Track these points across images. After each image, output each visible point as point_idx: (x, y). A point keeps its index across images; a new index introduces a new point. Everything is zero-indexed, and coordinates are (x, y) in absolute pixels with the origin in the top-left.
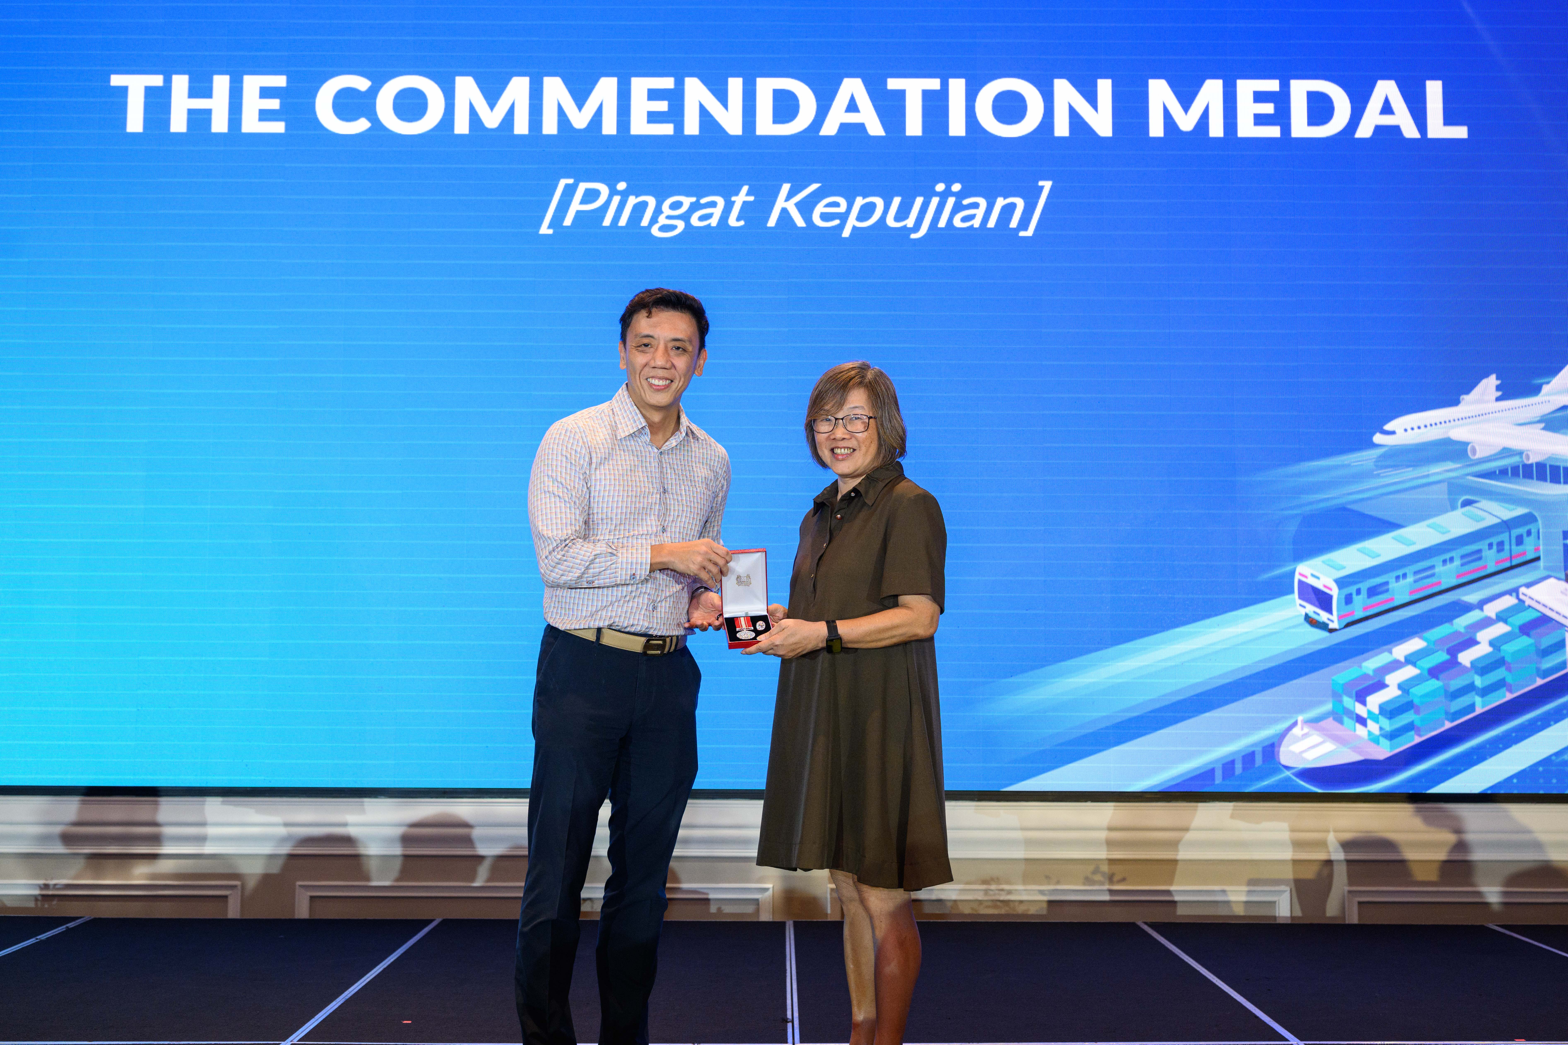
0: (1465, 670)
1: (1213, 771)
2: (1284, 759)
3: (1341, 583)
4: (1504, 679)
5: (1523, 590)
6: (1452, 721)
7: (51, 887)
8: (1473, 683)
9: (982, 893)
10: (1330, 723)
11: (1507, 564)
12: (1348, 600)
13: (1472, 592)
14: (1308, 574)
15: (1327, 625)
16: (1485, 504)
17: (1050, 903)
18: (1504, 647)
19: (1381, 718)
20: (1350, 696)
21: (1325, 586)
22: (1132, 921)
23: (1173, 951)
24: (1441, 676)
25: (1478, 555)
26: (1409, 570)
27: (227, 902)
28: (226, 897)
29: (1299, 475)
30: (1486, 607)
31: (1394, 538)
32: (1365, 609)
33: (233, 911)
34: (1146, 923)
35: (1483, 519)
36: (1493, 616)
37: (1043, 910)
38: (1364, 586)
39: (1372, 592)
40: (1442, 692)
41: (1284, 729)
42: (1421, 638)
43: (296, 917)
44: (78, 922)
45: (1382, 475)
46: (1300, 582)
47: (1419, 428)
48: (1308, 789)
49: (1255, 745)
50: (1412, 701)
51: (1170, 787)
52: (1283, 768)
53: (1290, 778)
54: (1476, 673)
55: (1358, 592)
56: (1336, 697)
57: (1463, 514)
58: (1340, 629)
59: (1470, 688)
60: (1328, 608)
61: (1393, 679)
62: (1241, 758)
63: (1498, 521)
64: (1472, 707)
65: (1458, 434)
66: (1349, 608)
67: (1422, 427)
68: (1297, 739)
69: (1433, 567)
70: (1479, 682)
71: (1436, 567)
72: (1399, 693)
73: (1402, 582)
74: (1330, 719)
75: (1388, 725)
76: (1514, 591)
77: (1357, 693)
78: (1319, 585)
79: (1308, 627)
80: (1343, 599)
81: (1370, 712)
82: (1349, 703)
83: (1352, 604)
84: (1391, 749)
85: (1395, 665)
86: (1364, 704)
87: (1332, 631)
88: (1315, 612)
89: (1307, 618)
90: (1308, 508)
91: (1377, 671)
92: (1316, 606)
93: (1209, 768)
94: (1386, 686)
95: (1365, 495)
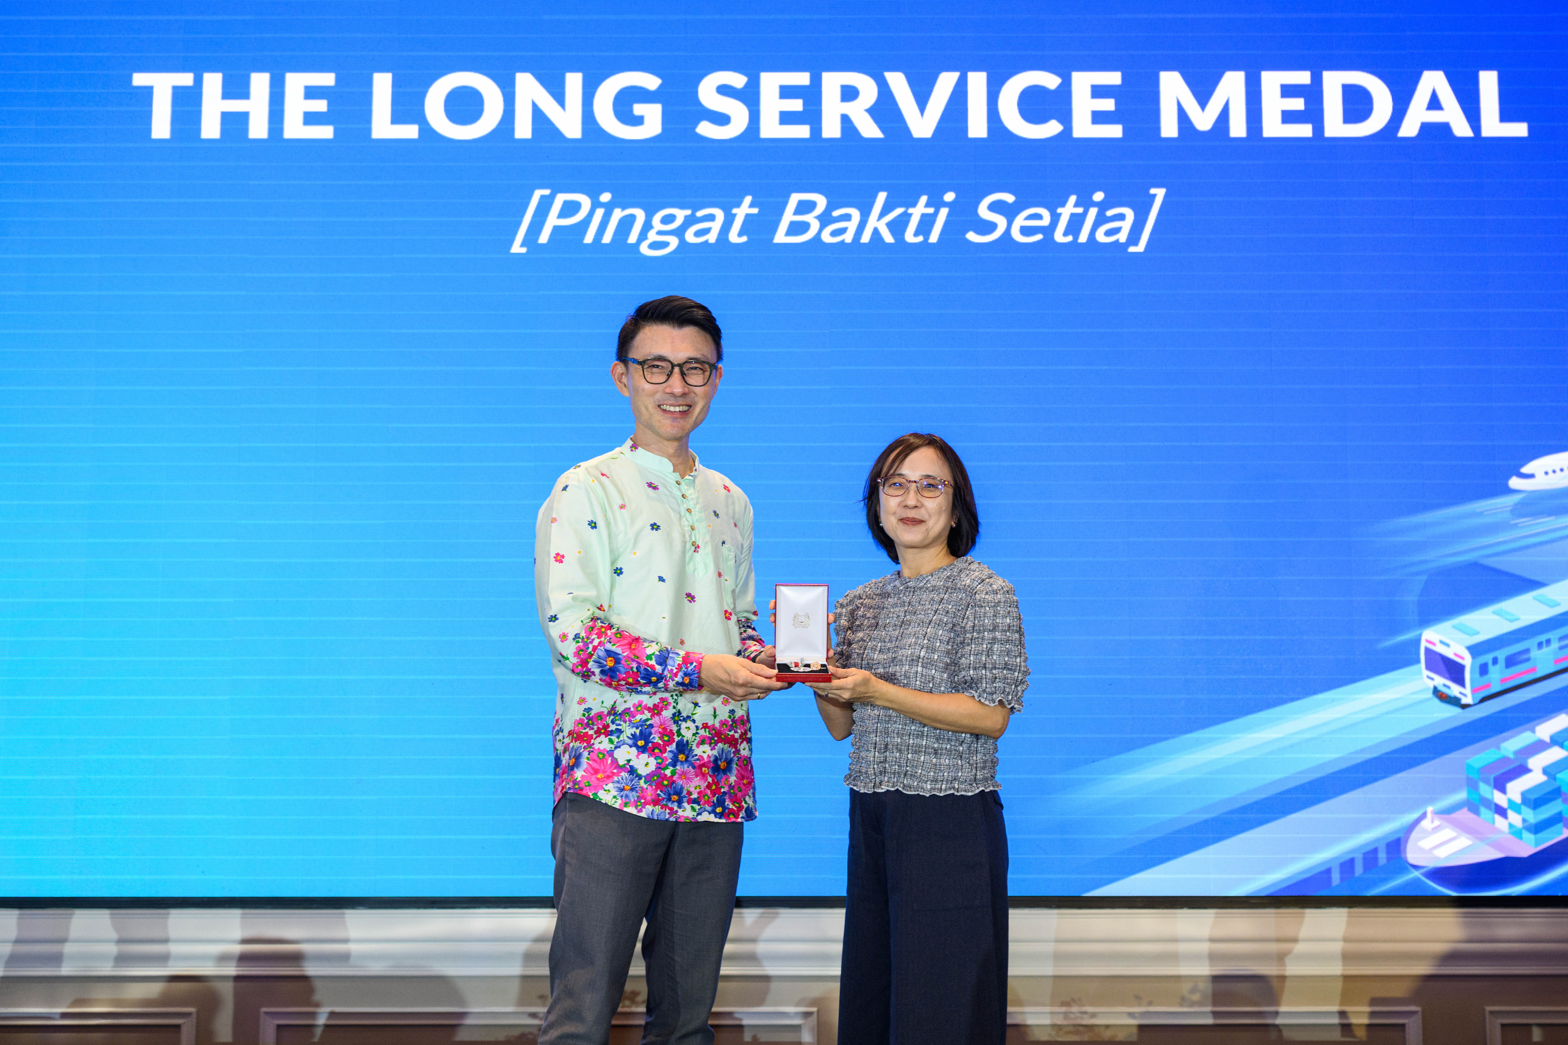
1: (1329, 871)
2: (1412, 857)
3: (1475, 650)
9: (1062, 1016)
10: (1464, 813)
12: (1483, 670)
14: (1436, 641)
15: (1460, 700)
17: (1139, 1025)
19: (1524, 808)
20: (1487, 782)
21: (1456, 655)
26: (1553, 635)
27: (180, 1032)
28: (179, 1026)
29: (1425, 525)
31: (1535, 599)
32: (1503, 681)
37: (1132, 1035)
38: (1502, 654)
39: (1510, 662)
41: (1411, 822)
45: (1519, 525)
46: (1427, 650)
47: (1561, 470)
48: (1440, 891)
49: (1378, 840)
50: (1559, 788)
51: (1280, 890)
52: (1410, 868)
53: (1419, 879)
55: (1495, 661)
56: (1471, 783)
58: (1474, 705)
61: (1537, 762)
62: (1361, 857)
66: (1484, 680)
68: (1427, 834)
72: (1544, 778)
73: (1545, 650)
74: (1465, 810)
75: (1532, 816)
77: (1496, 779)
78: (1449, 653)
79: (1436, 702)
80: (1477, 670)
81: (1510, 802)
82: (1486, 790)
83: (1488, 676)
84: (1537, 845)
85: (1539, 747)
86: (1503, 791)
87: (1465, 707)
88: (1445, 685)
89: (1436, 692)
90: (1434, 564)
91: (1518, 753)
92: (1446, 678)
93: (1324, 867)
94: (1529, 771)
95: (1501, 548)
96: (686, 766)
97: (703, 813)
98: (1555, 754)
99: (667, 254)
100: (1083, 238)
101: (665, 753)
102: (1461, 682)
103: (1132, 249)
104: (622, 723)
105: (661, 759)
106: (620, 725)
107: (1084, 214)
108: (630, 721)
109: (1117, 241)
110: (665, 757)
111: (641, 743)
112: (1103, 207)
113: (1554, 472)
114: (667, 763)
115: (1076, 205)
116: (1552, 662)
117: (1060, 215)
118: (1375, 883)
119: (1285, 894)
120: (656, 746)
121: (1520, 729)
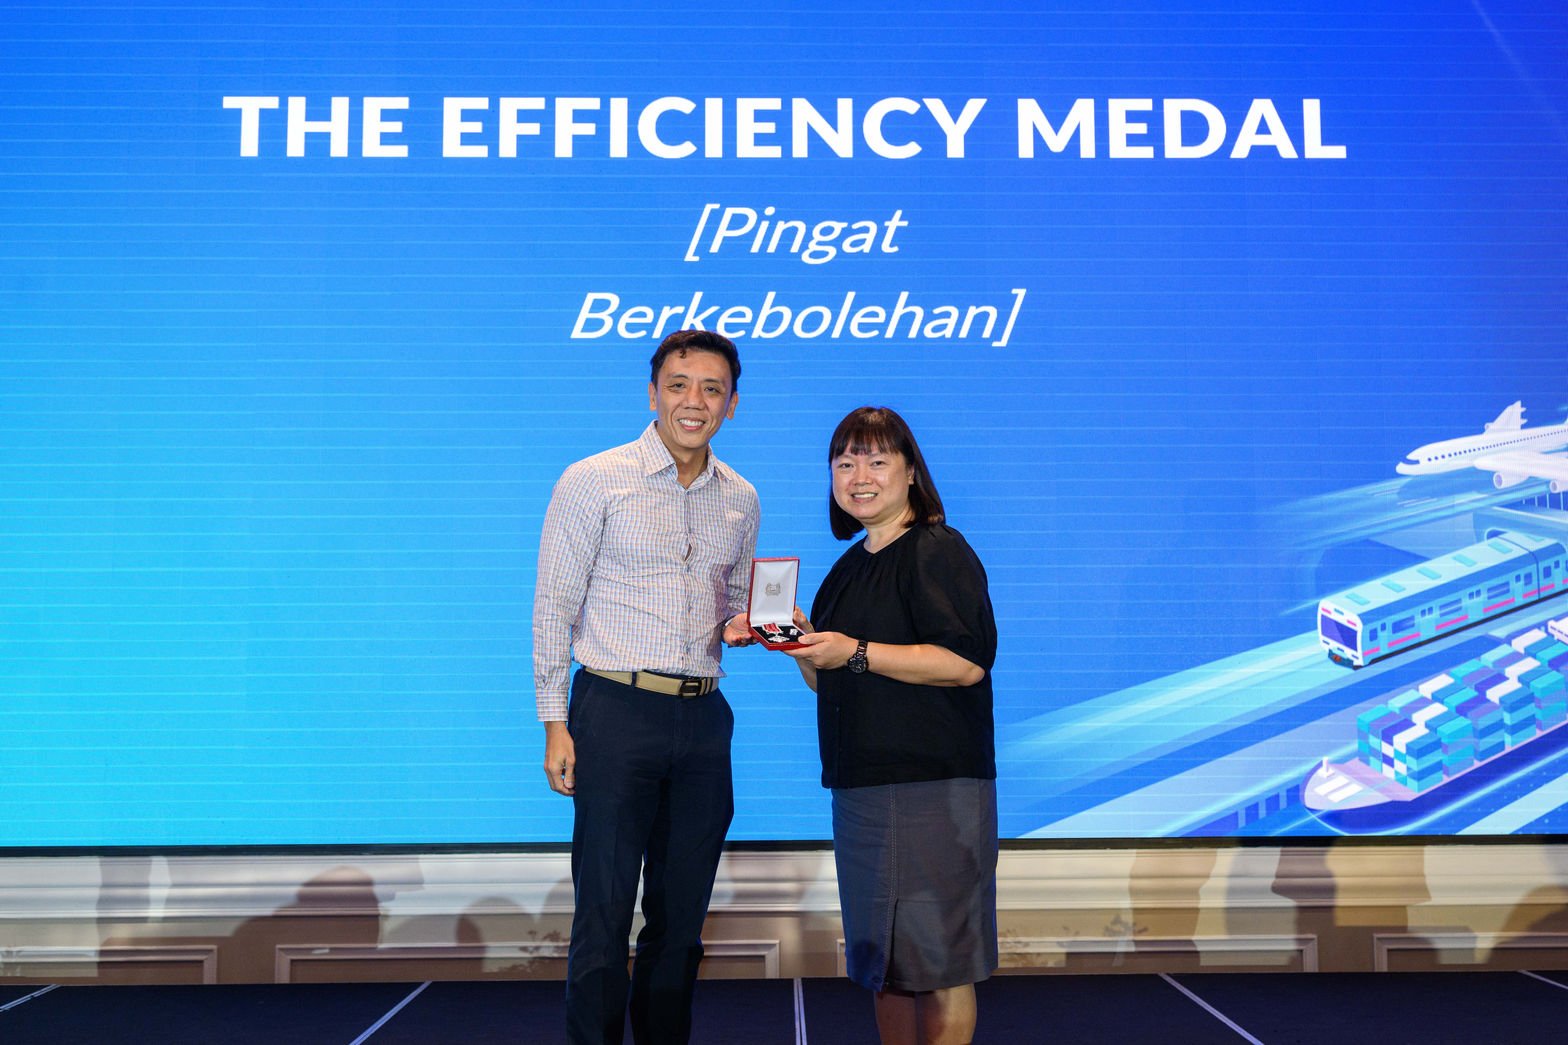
0: (1494, 707)
1: (1236, 815)
2: (1309, 802)
3: (1366, 618)
4: (1534, 716)
5: (1551, 623)
6: (1481, 760)
7: (14, 954)
8: (1502, 720)
10: (1355, 763)
11: (1535, 598)
12: (1373, 635)
13: (1500, 627)
14: (1331, 609)
15: (1352, 662)
16: (1512, 535)
17: (1069, 955)
18: (1533, 683)
19: (1408, 758)
20: (1376, 735)
21: (1349, 622)
22: (1155, 973)
23: (1199, 1003)
24: (1469, 714)
25: (1505, 589)
26: (1435, 604)
27: (202, 967)
28: (201, 962)
29: (1321, 507)
30: (1514, 642)
31: (1419, 571)
32: (1390, 645)
33: (209, 978)
34: (1169, 975)
35: (1510, 551)
36: (1522, 651)
37: (1062, 962)
38: (1389, 621)
39: (1398, 627)
40: (1470, 730)
41: (1309, 771)
42: (1449, 674)
43: (276, 982)
44: (44, 991)
45: (1406, 506)
46: (1324, 618)
47: (1443, 457)
48: (1335, 832)
49: (1280, 787)
50: (1440, 739)
51: (1192, 832)
52: (1308, 811)
53: (1315, 821)
54: (1506, 709)
55: (1383, 627)
56: (1362, 736)
57: (1489, 545)
58: (1365, 666)
59: (1499, 725)
60: (1353, 645)
61: (1420, 718)
62: (1264, 803)
63: (1525, 552)
64: (1501, 745)
65: (1483, 463)
66: (1374, 645)
67: (1447, 456)
68: (1322, 781)
69: (1458, 601)
70: (1508, 719)
71: (1463, 600)
72: (1426, 731)
73: (1428, 617)
74: (1357, 760)
75: (1415, 765)
76: (1542, 625)
77: (1383, 732)
78: (1342, 620)
79: (1331, 663)
80: (1368, 635)
81: (1397, 752)
82: (1375, 742)
83: (1377, 640)
84: (1420, 790)
85: (1423, 703)
86: (1391, 743)
87: (1356, 668)
88: (1339, 649)
89: (1331, 654)
90: (1330, 541)
91: (1403, 709)
92: (1340, 642)
93: (1231, 812)
94: (1413, 724)
95: (1389, 527)
98: (1436, 709)
113: (1436, 458)
116: (1434, 628)
118: (1276, 826)
119: (1197, 835)
121: (1405, 687)
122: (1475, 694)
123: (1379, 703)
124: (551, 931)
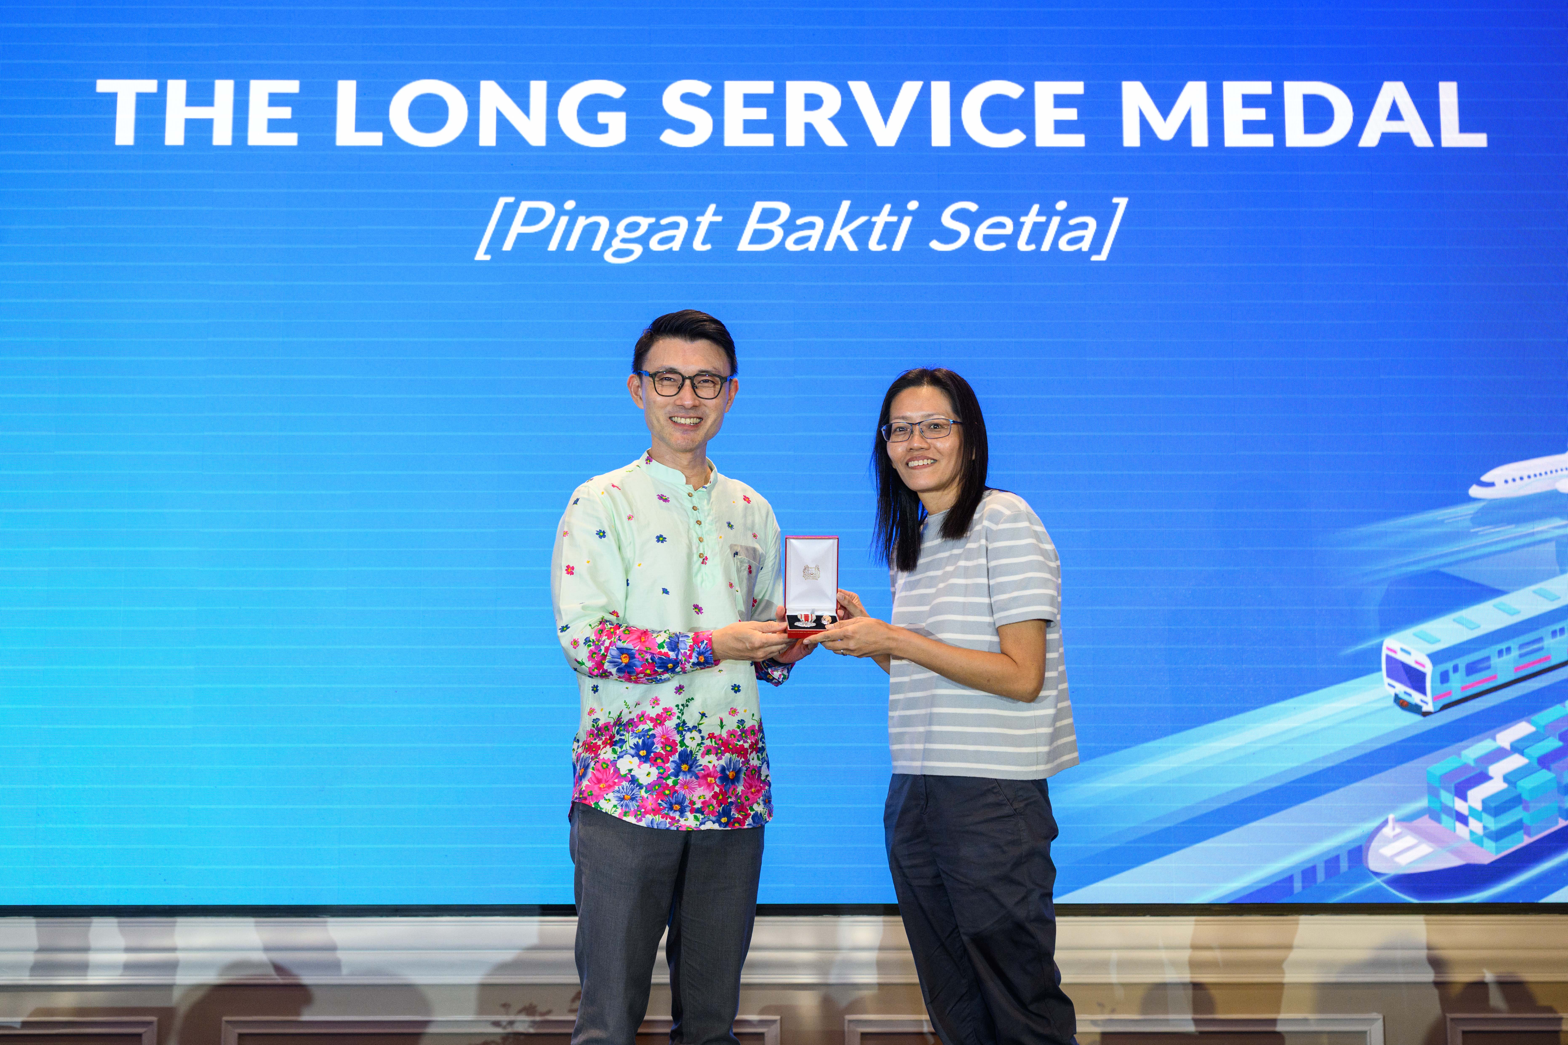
1: (1291, 878)
2: (1373, 864)
3: (1436, 658)
10: (1425, 821)
12: (1444, 678)
14: (1397, 649)
15: (1421, 707)
17: (1103, 1033)
19: (1484, 816)
20: (1448, 790)
21: (1417, 662)
24: (1553, 767)
26: (1514, 644)
27: (141, 1040)
28: (140, 1035)
29: (1386, 534)
31: (1495, 607)
32: (1464, 689)
37: (1096, 1043)
38: (1462, 662)
39: (1471, 669)
40: (1555, 785)
41: (1372, 829)
42: (1529, 722)
45: (1479, 533)
46: (1388, 658)
47: (1521, 479)
48: (1401, 898)
49: (1339, 848)
50: (1520, 794)
51: (1241, 898)
52: (1372, 875)
53: (1380, 886)
55: (1456, 669)
56: (1433, 791)
58: (1435, 712)
61: (1498, 770)
62: (1323, 864)
67: (1526, 478)
68: (1388, 841)
69: (1540, 640)
71: (1545, 639)
72: (1504, 786)
73: (1505, 657)
74: (1427, 817)
75: (1492, 824)
77: (1456, 787)
78: (1410, 661)
79: (1398, 709)
80: (1438, 678)
81: (1471, 809)
82: (1447, 798)
83: (1449, 683)
84: (1498, 851)
85: (1500, 754)
86: (1464, 798)
87: (1426, 714)
88: (1406, 693)
89: (1397, 699)
90: (1394, 573)
91: (1479, 760)
92: (1407, 686)
93: (1286, 875)
94: (1490, 778)
95: (1462, 556)
96: (688, 777)
97: (706, 823)
98: (1516, 762)
99: (631, 262)
100: (1046, 247)
101: (667, 763)
102: (1422, 690)
103: (1094, 258)
104: (625, 733)
105: (663, 768)
106: (623, 735)
107: (1047, 224)
108: (633, 731)
109: (1081, 249)
110: (668, 767)
111: (643, 753)
112: (1066, 216)
113: (1514, 480)
114: (669, 773)
115: (1039, 214)
116: (1512, 670)
117: (1023, 223)
118: (1337, 891)
119: (1248, 901)
120: (658, 755)
121: (1480, 737)
122: (1559, 744)
123: (1450, 755)
124: (527, 1003)
